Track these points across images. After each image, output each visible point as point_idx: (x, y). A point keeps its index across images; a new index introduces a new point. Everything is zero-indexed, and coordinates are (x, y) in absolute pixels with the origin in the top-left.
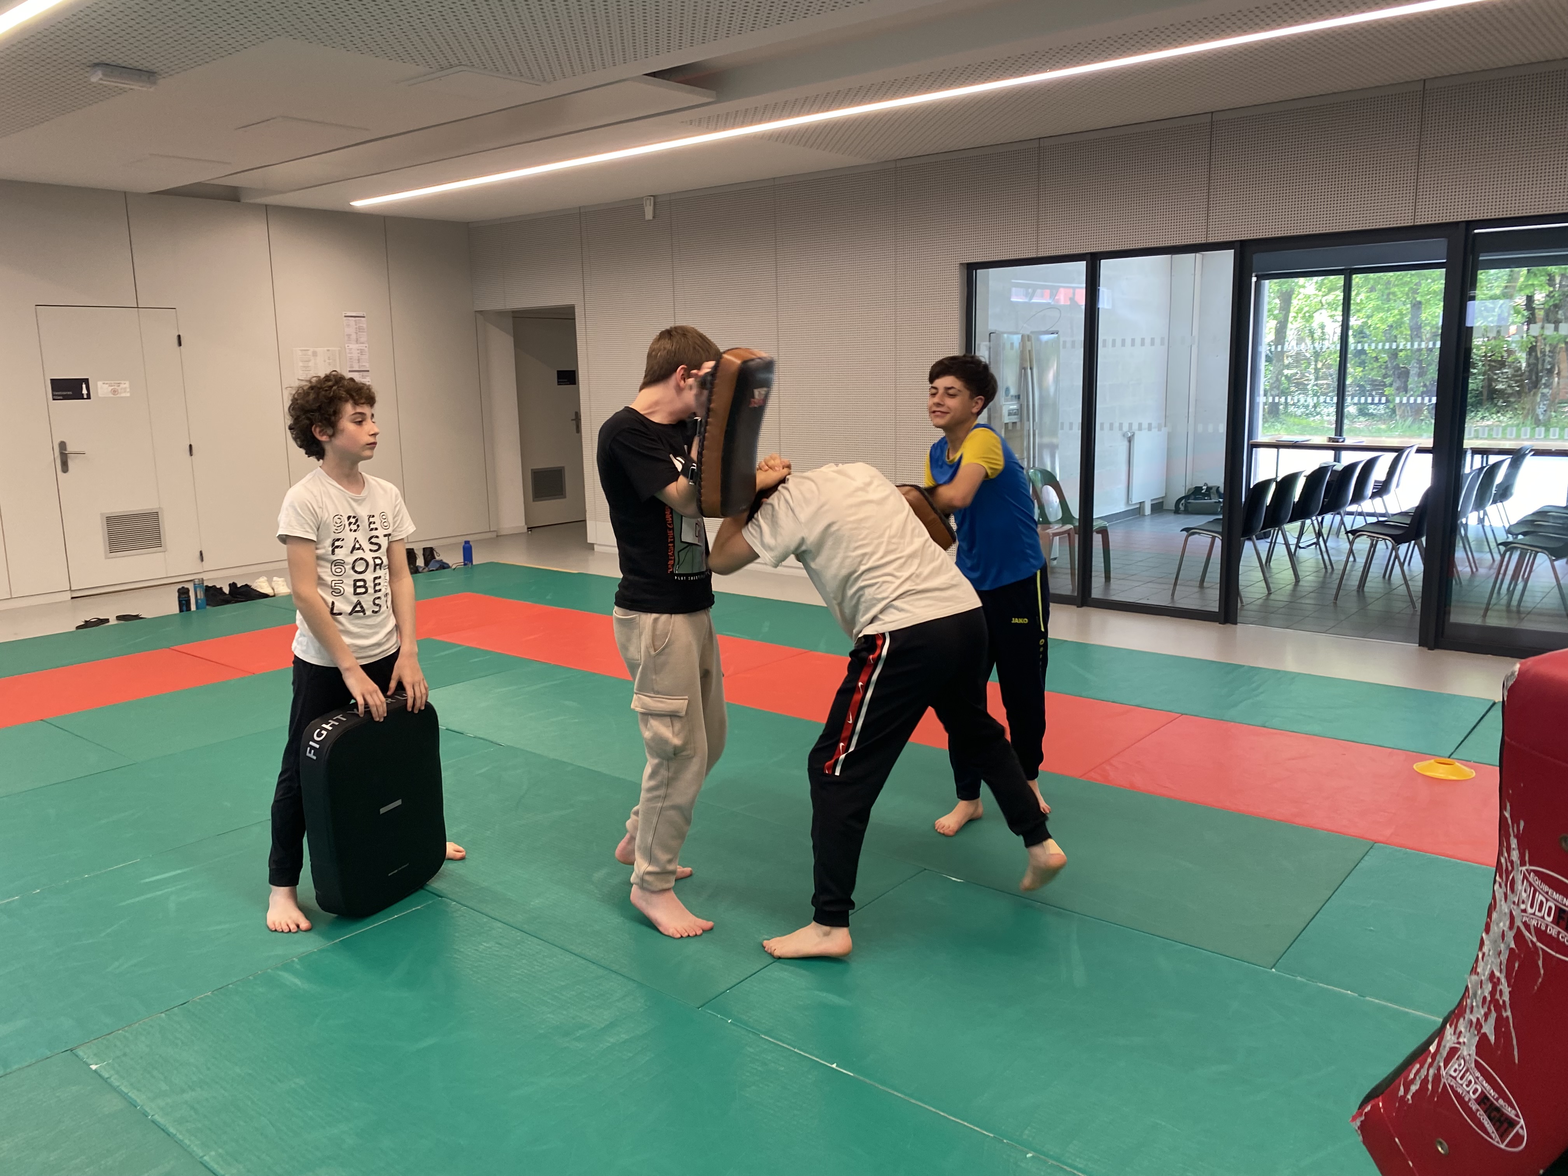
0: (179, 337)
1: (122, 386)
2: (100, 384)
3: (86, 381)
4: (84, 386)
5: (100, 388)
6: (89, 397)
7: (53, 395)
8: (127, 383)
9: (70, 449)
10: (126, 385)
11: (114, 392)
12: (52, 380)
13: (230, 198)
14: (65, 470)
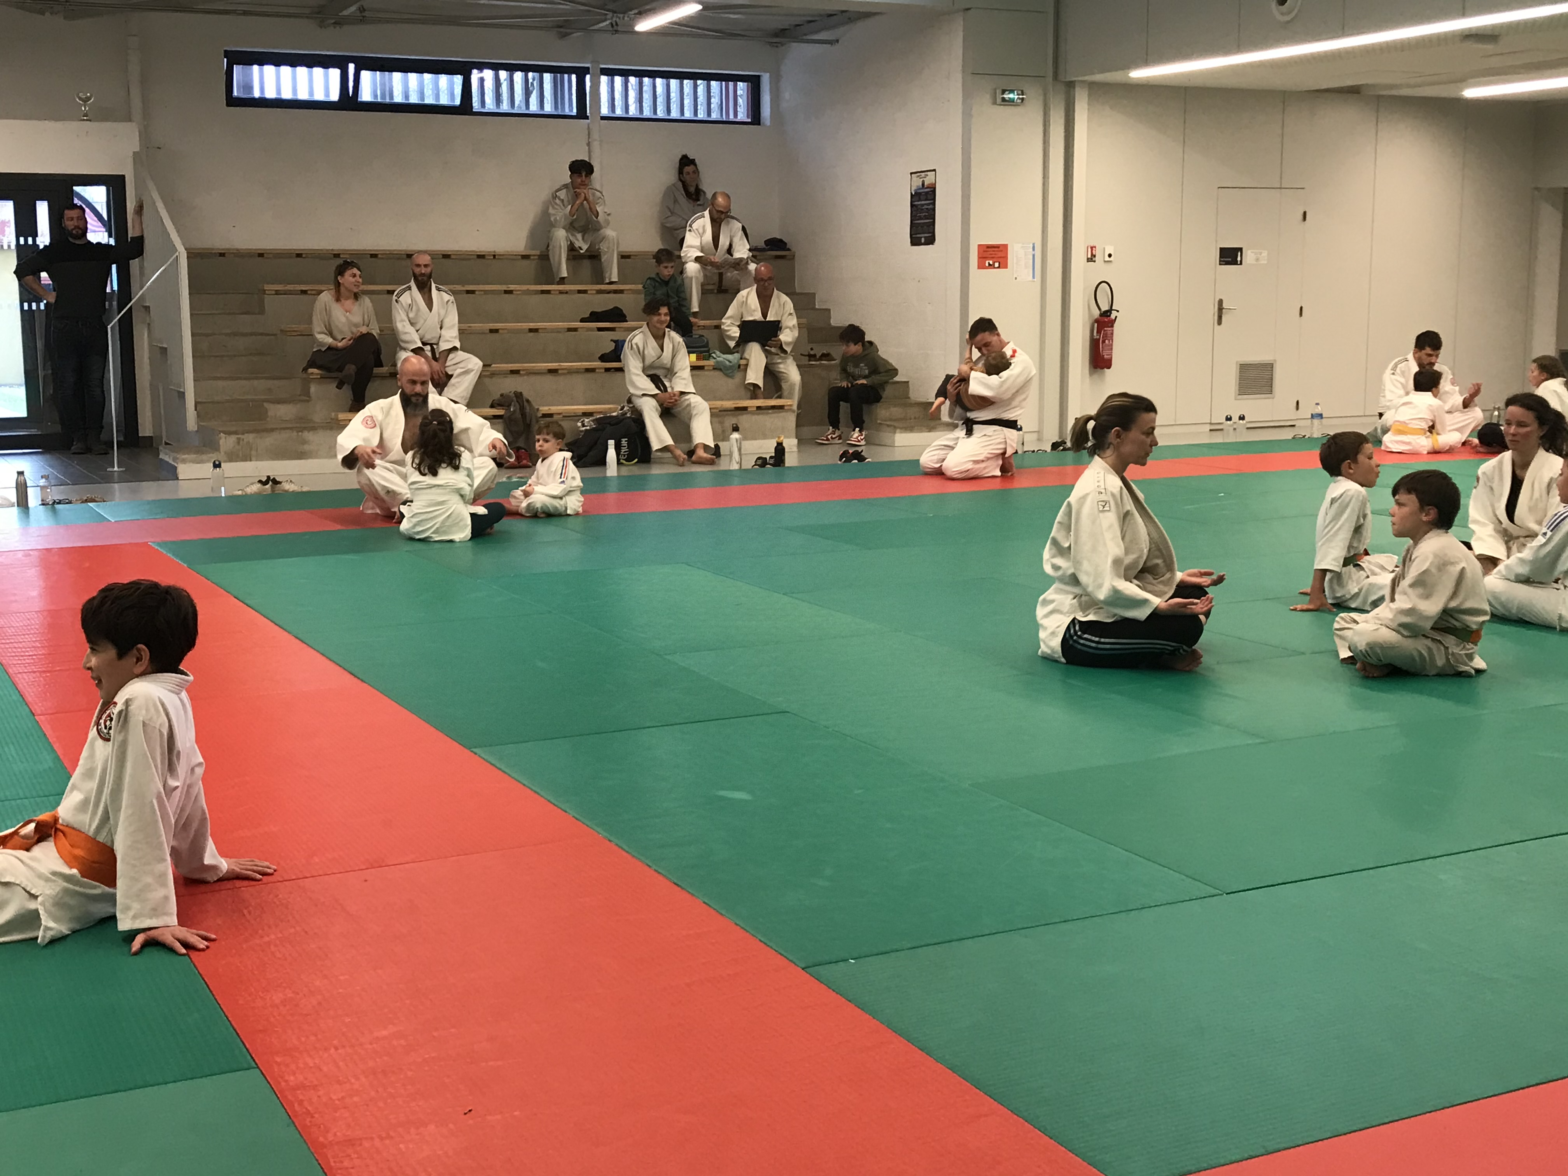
0: (1305, 213)
1: (1263, 255)
2: (1249, 252)
3: (1241, 249)
4: (1239, 254)
5: (1249, 257)
6: (1241, 264)
7: (1220, 261)
8: (1266, 252)
9: (1224, 306)
10: (1265, 254)
11: (1257, 260)
12: (1221, 249)
13: (1354, 91)
14: (1220, 323)
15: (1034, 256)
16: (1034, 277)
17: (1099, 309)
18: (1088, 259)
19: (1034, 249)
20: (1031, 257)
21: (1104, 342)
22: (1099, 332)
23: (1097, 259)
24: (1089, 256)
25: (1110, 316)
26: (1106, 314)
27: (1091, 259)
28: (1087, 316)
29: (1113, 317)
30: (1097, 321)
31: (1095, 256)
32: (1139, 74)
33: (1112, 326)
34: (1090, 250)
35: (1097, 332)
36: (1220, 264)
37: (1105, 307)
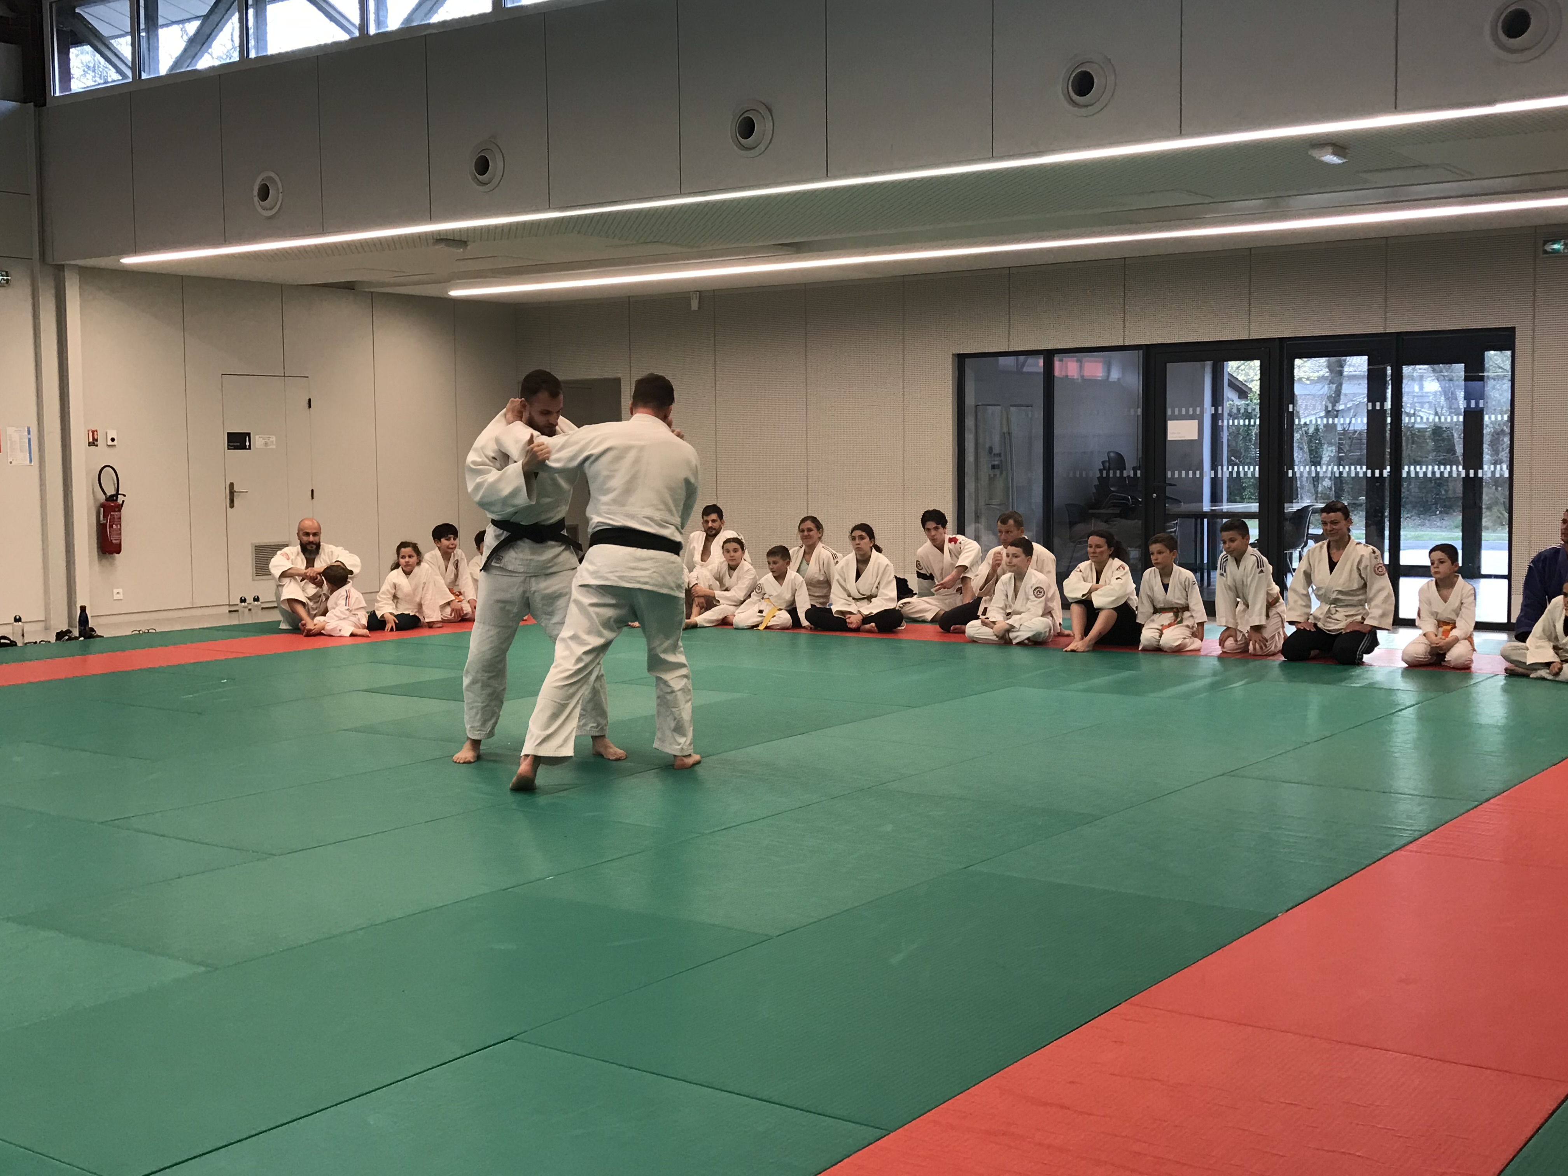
0: (310, 400)
1: (271, 439)
2: (257, 437)
3: (249, 434)
4: (247, 439)
5: (257, 441)
6: (250, 448)
7: (228, 445)
8: (274, 438)
9: (236, 488)
11: (266, 444)
12: (228, 433)
13: (349, 287)
14: (232, 506)
15: (29, 440)
16: (31, 461)
17: (105, 493)
18: (89, 443)
19: (29, 433)
20: (27, 441)
21: (111, 526)
22: (105, 516)
23: (99, 443)
24: (91, 440)
25: (117, 500)
26: (113, 498)
27: (93, 443)
28: (92, 501)
29: (120, 501)
30: (103, 505)
31: (97, 440)
32: (128, 261)
33: (120, 511)
34: (91, 434)
35: (104, 517)
36: (228, 449)
37: (111, 491)
